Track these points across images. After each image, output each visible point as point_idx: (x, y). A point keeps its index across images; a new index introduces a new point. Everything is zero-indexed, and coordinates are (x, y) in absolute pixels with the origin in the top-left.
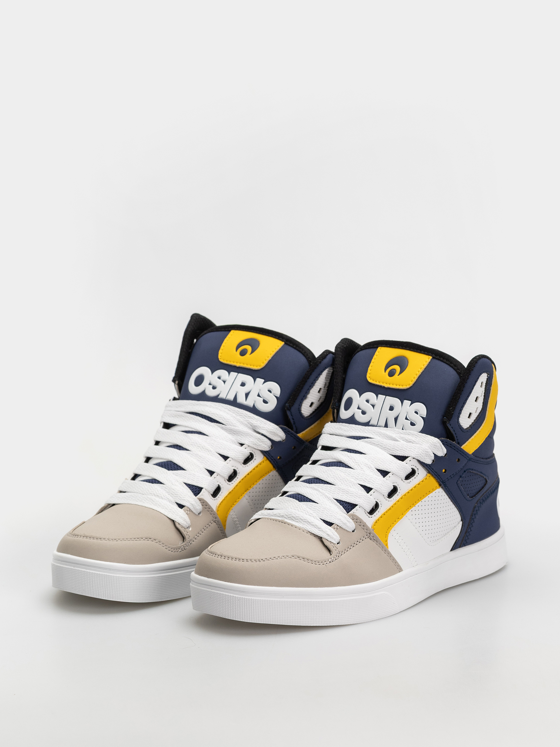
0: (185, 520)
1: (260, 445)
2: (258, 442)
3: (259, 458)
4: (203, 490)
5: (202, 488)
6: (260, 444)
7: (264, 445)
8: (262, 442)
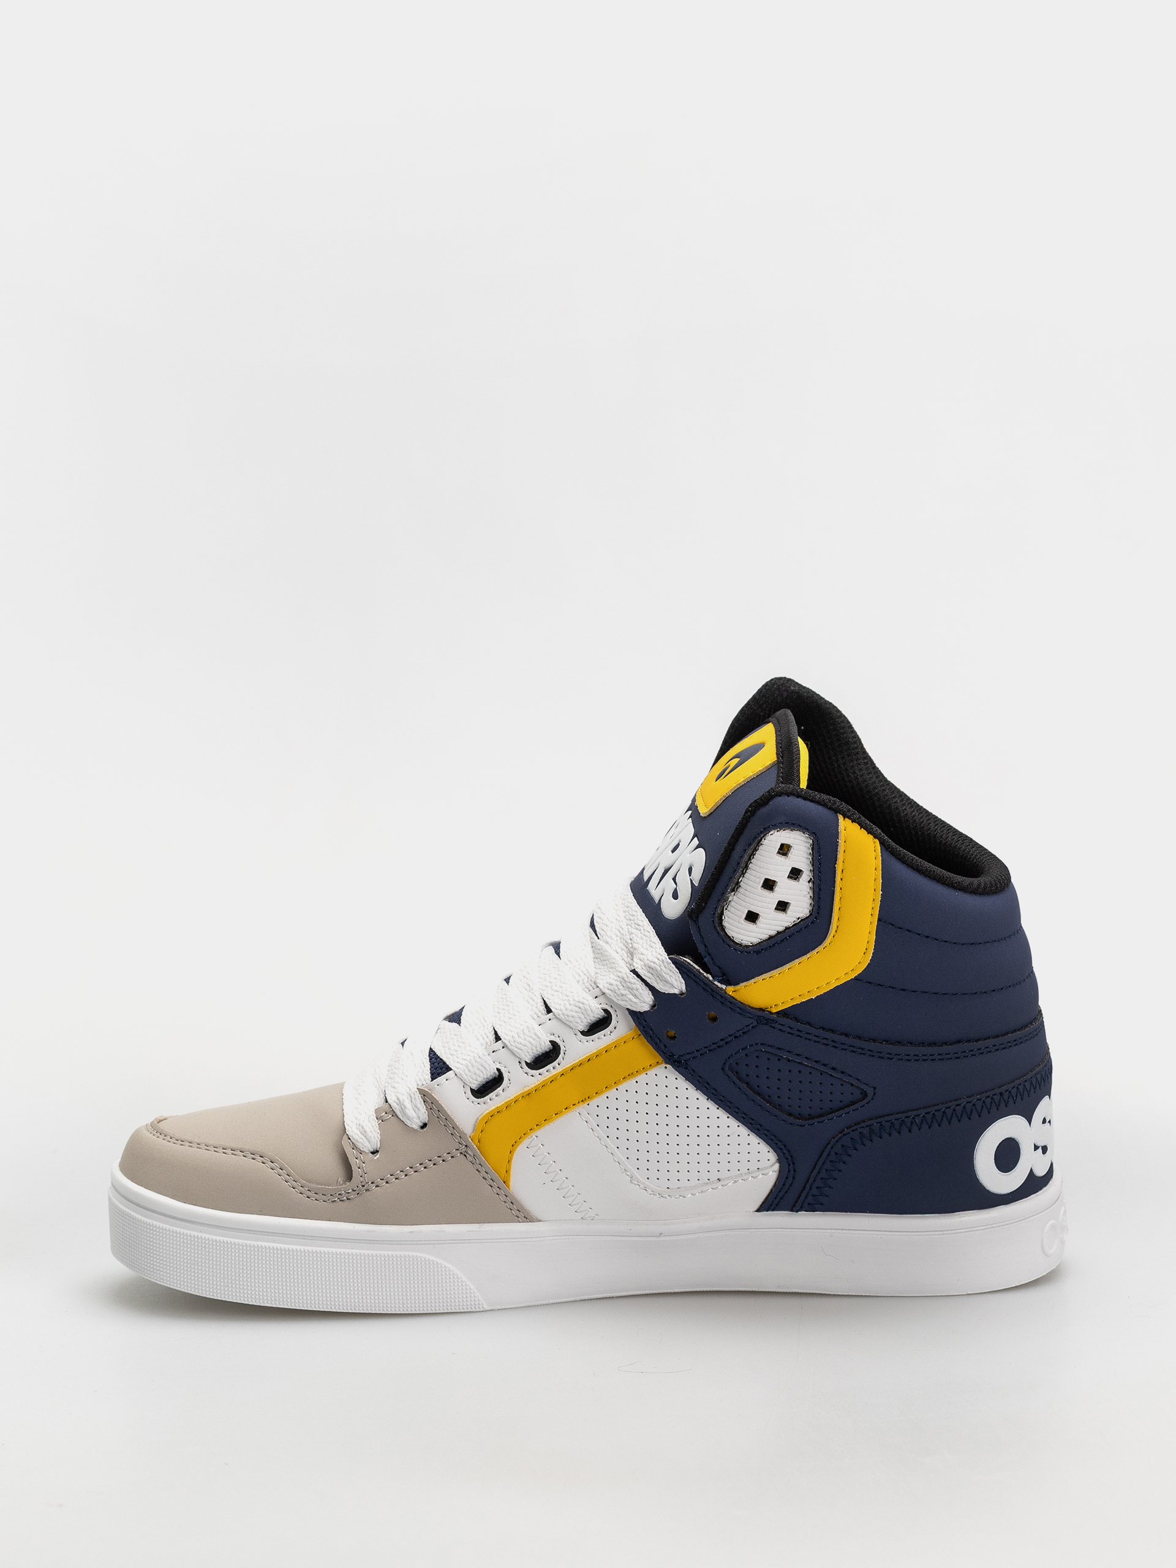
0: (364, 1133)
1: (623, 995)
2: (621, 987)
3: (620, 1028)
4: (449, 1074)
5: (449, 1069)
6: (624, 992)
7: (631, 997)
8: (628, 988)
